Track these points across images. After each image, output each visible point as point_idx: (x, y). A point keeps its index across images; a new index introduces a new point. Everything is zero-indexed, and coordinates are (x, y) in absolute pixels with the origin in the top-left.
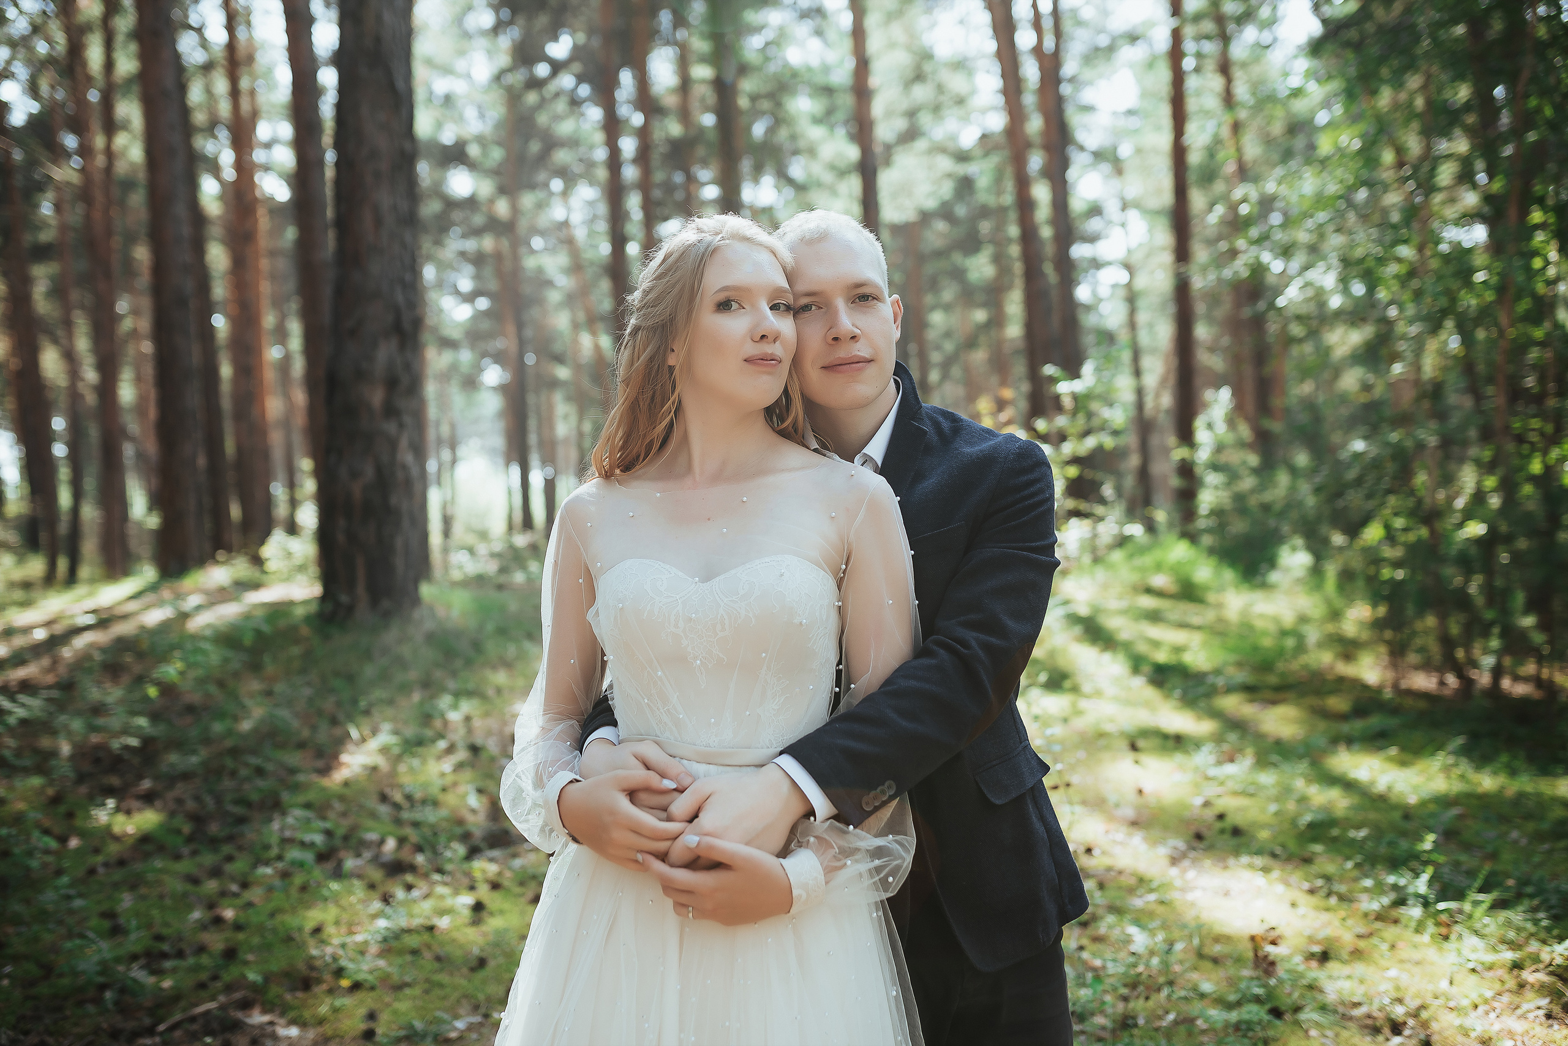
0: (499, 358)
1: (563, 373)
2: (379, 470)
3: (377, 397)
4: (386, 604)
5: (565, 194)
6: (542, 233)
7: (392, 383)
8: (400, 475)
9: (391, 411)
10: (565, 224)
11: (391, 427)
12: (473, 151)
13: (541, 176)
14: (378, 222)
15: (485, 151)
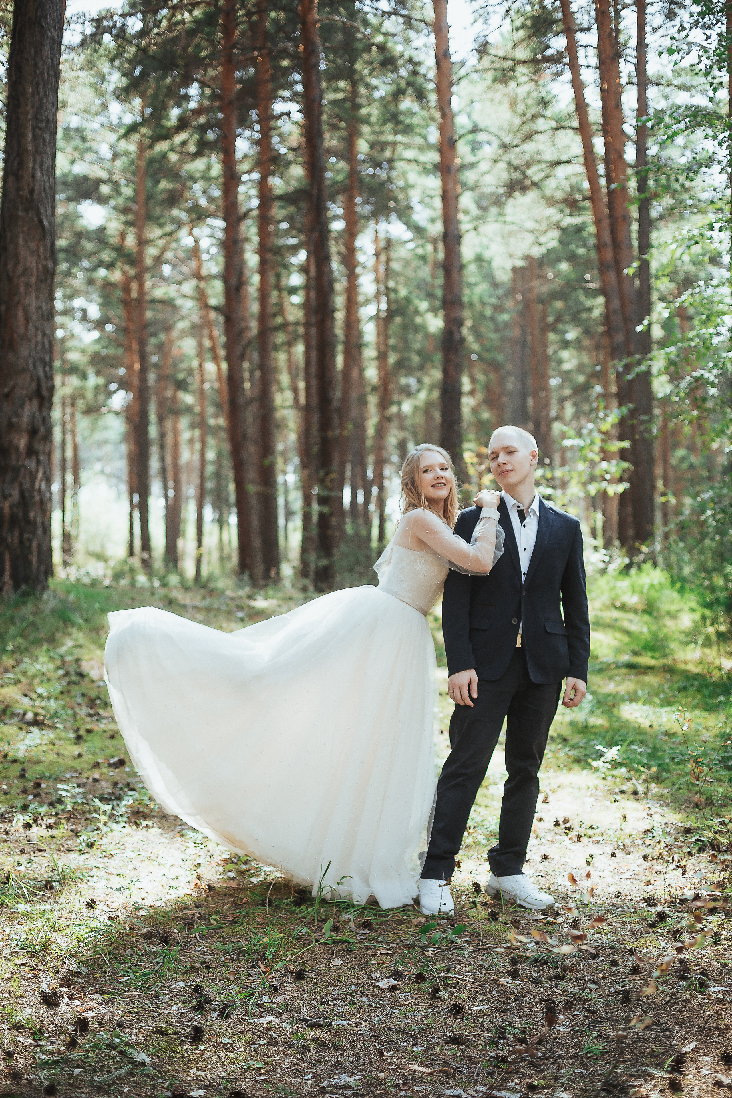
0: (124, 384)
1: (188, 399)
2: (22, 493)
3: (22, 442)
7: (33, 433)
9: (31, 452)
15: (117, 191)
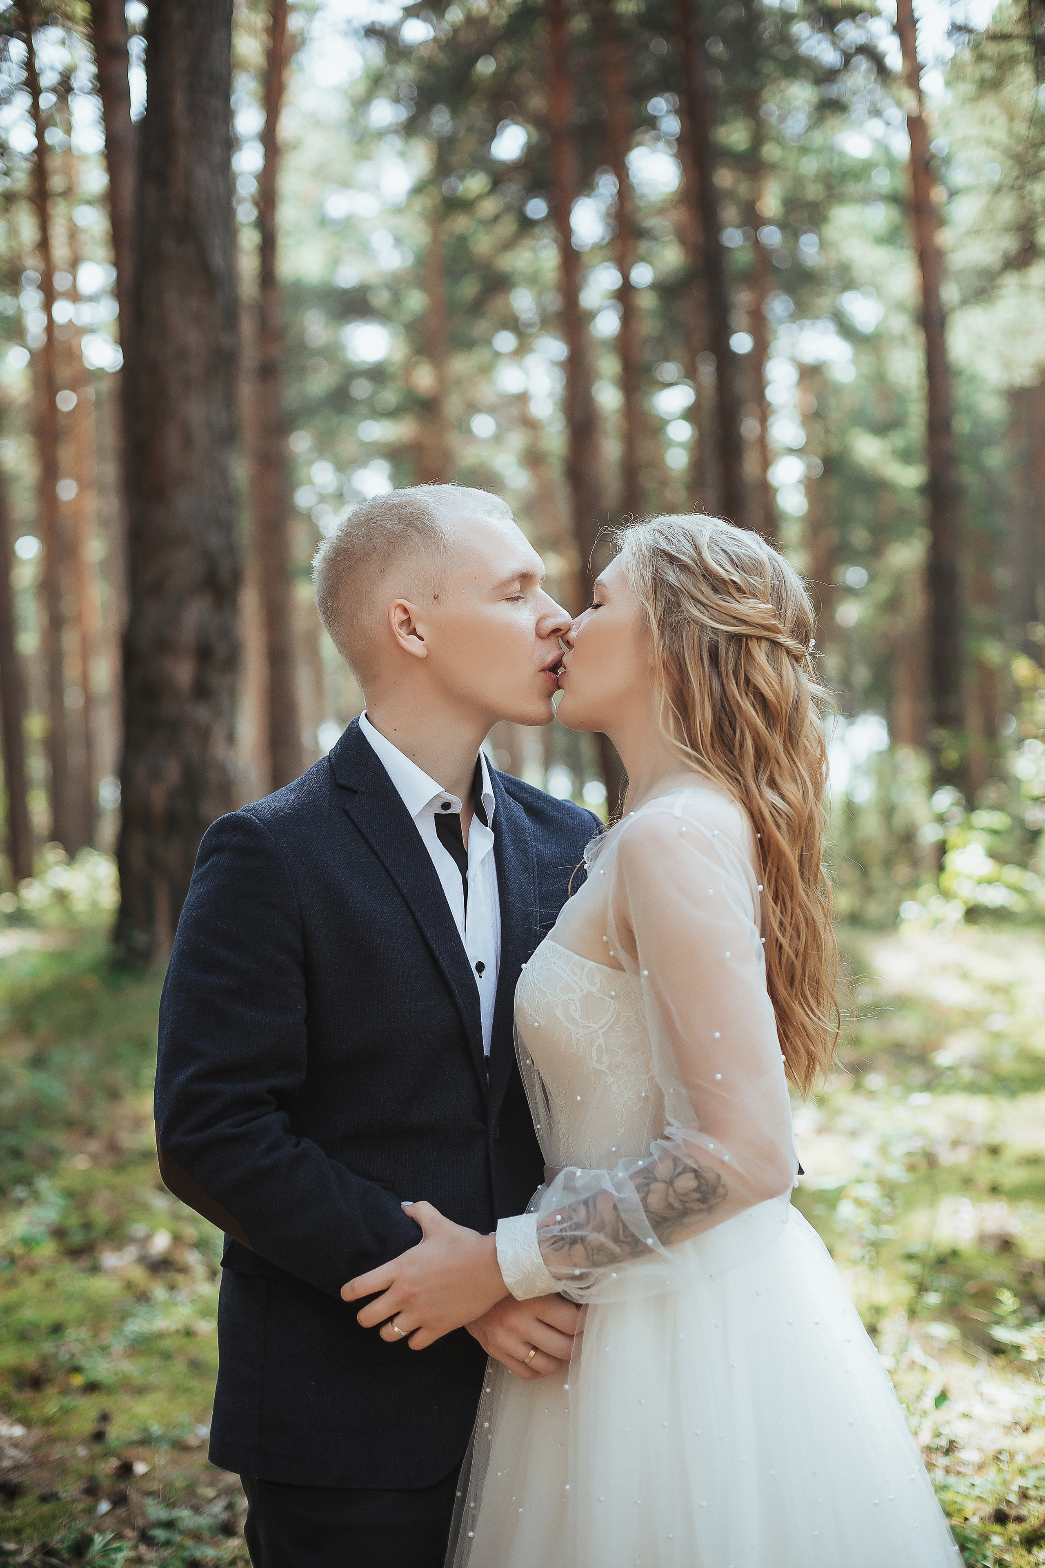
3: (183, 673)
5: (520, 352)
6: (491, 410)
7: (204, 655)
9: (202, 691)
10: (523, 398)
11: (201, 713)
12: (380, 299)
13: (481, 326)
14: (188, 441)
15: (397, 298)
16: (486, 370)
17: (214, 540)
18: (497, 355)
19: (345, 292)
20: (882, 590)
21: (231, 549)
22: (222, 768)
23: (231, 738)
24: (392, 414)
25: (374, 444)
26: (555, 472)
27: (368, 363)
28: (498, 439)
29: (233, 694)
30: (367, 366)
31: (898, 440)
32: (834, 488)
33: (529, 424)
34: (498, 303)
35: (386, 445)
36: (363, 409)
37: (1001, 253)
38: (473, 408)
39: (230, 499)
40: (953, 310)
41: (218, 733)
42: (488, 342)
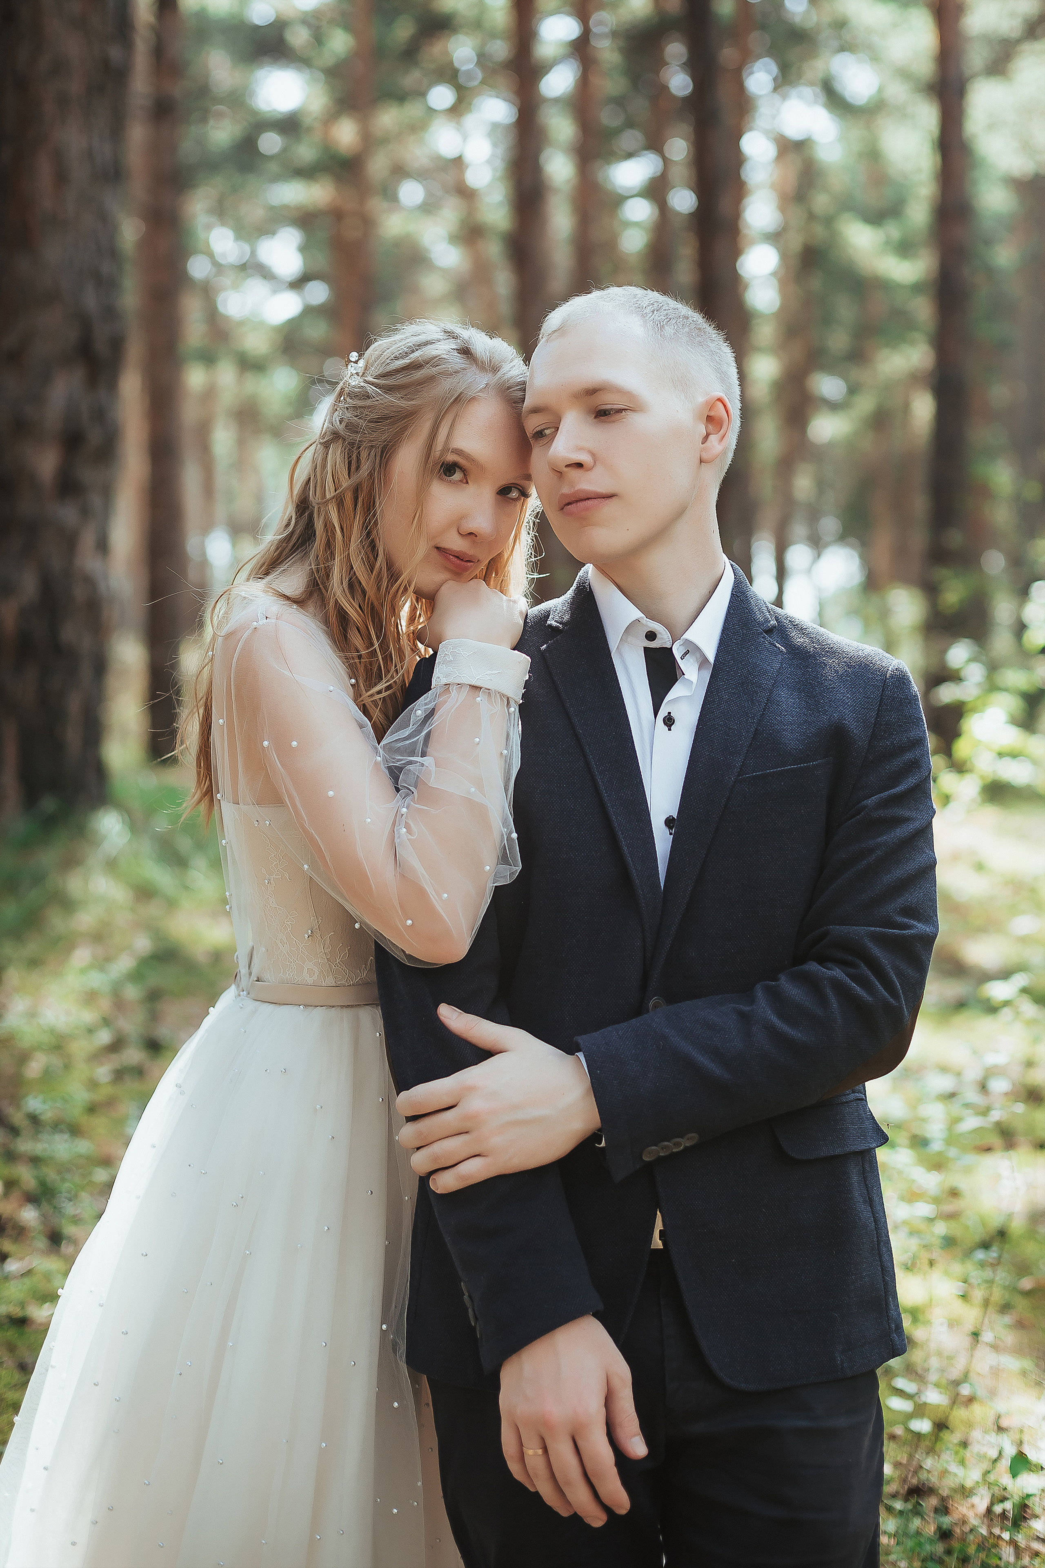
4: (49, 804)
5: (457, 110)
6: (421, 175)
8: (79, 593)
10: (458, 162)
11: (68, 514)
12: (299, 37)
13: (411, 79)
14: (61, 178)
15: (319, 39)
16: (418, 127)
17: (90, 300)
18: (431, 112)
19: (257, 28)
20: (865, 404)
21: (111, 313)
22: (90, 582)
23: (103, 546)
24: (306, 173)
25: (285, 207)
26: (494, 250)
27: (281, 113)
28: (428, 208)
29: (107, 492)
30: (279, 116)
31: (894, 231)
32: (816, 283)
33: (466, 194)
34: (435, 50)
35: (298, 208)
36: (273, 167)
37: (1020, 20)
38: (400, 172)
39: (113, 253)
40: (974, 76)
41: (88, 539)
42: (422, 94)
